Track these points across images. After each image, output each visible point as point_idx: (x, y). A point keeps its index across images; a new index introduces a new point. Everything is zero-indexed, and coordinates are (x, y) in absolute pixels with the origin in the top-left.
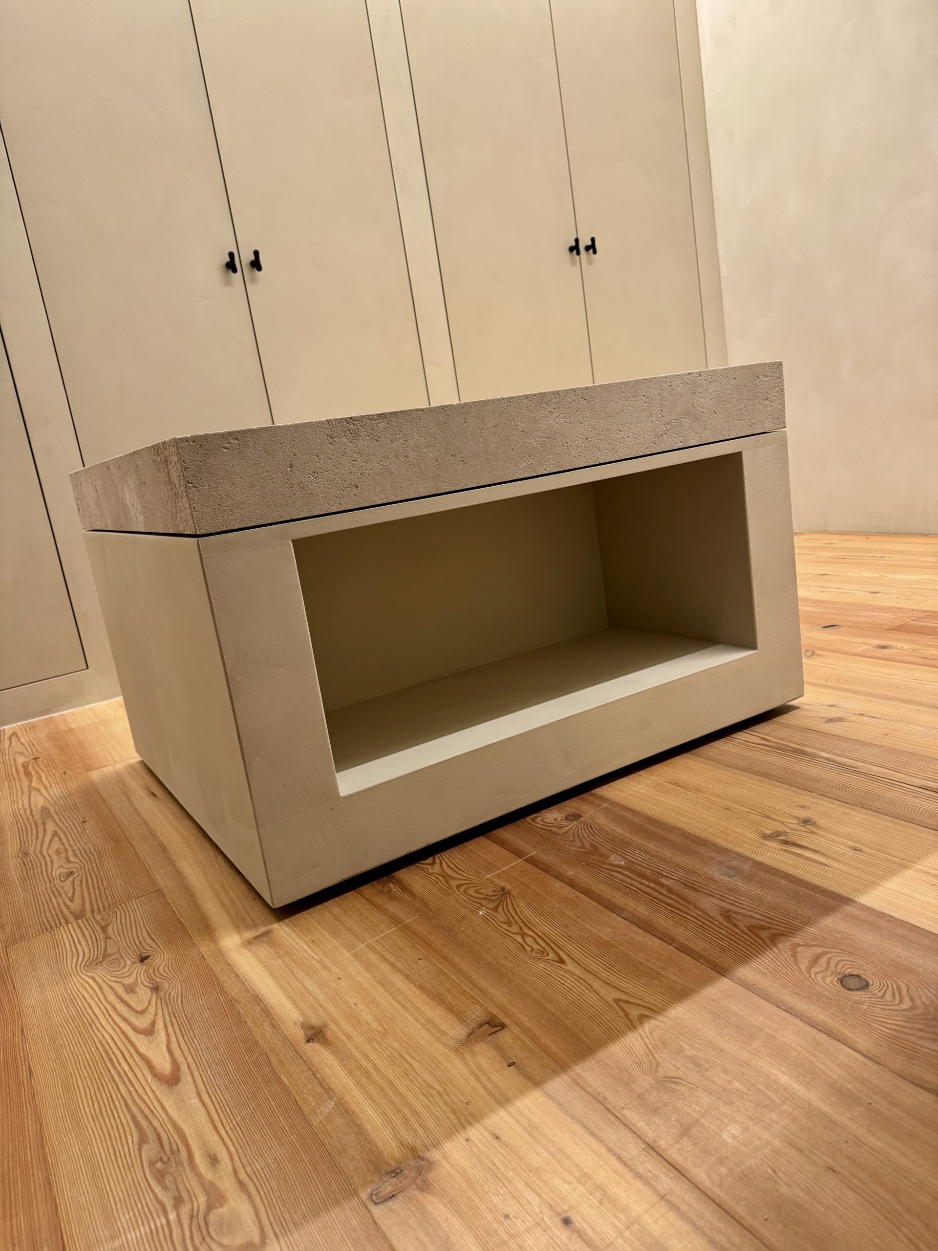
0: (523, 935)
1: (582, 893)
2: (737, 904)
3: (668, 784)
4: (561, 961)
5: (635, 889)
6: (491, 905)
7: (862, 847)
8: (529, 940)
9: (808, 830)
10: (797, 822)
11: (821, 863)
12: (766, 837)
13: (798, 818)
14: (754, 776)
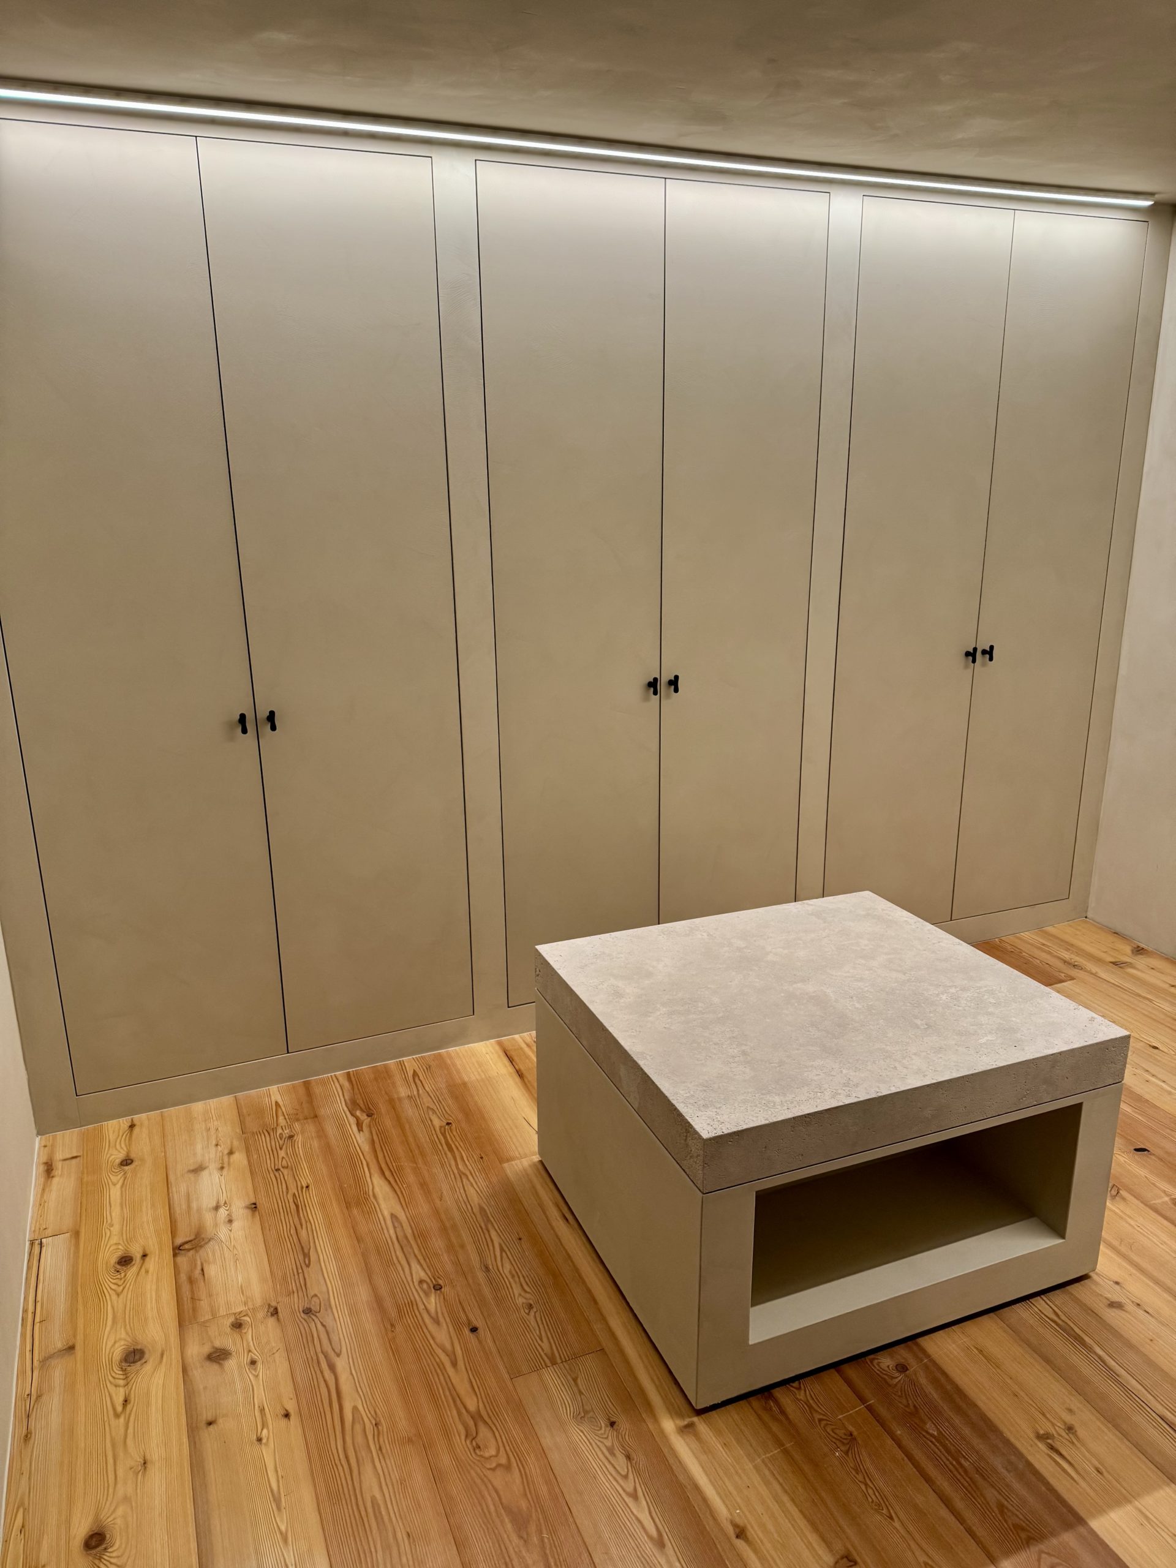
0: (866, 1485)
1: (906, 1456)
2: (1009, 1500)
3: (975, 1350)
4: (891, 1518)
5: (943, 1463)
6: (843, 1448)
7: (1104, 1470)
8: (870, 1491)
9: (1069, 1439)
10: (1063, 1427)
11: (1073, 1478)
12: (1039, 1437)
13: (1065, 1423)
14: (1042, 1361)
